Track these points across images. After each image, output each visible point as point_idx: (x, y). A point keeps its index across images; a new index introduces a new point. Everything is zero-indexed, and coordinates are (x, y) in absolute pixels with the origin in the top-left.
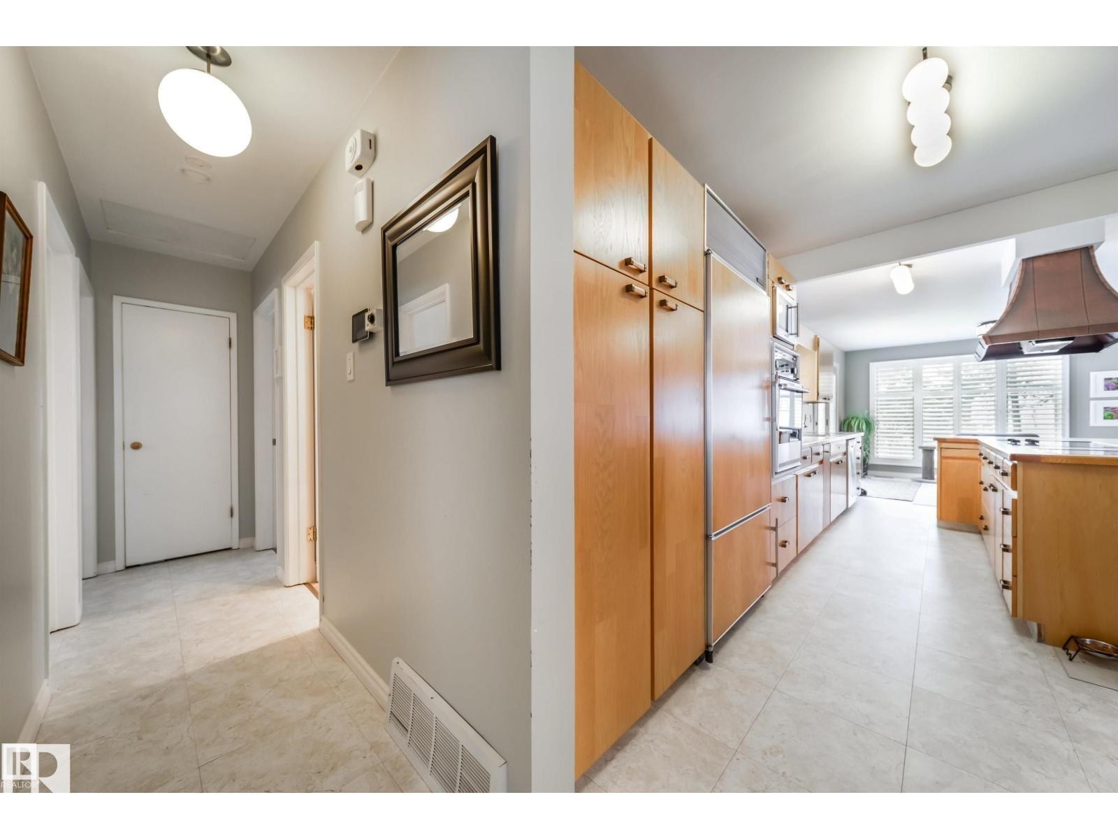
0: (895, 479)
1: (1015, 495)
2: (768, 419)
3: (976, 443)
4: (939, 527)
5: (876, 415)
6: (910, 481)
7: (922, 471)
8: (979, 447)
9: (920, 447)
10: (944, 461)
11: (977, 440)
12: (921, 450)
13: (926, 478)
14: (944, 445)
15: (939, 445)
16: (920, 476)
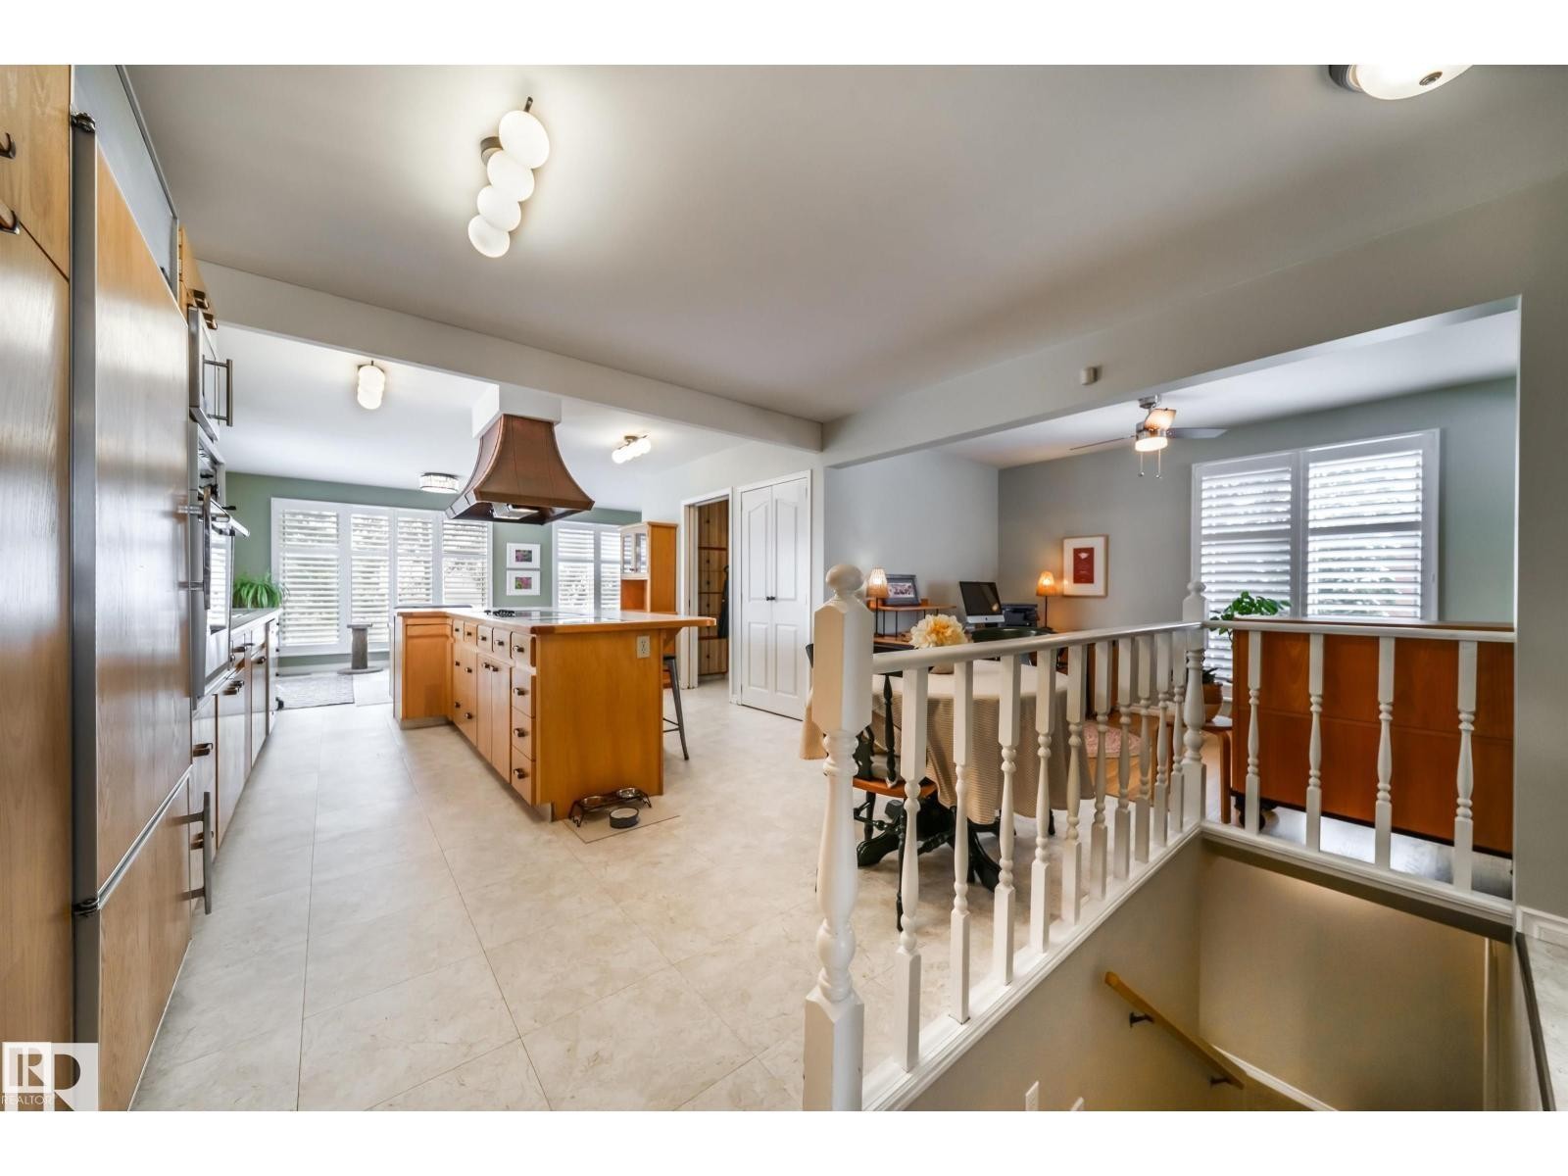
0: (313, 676)
1: (533, 671)
2: (183, 585)
3: (445, 616)
4: (404, 728)
5: (281, 580)
6: (335, 675)
7: (351, 658)
8: (449, 621)
9: (349, 627)
10: (410, 641)
11: (444, 613)
12: (351, 630)
13: (357, 668)
14: (410, 621)
15: (404, 622)
16: (349, 665)
